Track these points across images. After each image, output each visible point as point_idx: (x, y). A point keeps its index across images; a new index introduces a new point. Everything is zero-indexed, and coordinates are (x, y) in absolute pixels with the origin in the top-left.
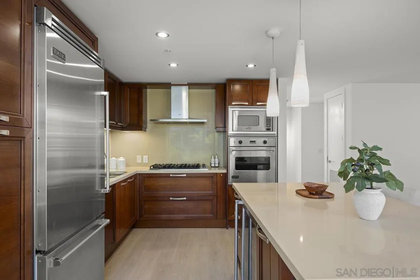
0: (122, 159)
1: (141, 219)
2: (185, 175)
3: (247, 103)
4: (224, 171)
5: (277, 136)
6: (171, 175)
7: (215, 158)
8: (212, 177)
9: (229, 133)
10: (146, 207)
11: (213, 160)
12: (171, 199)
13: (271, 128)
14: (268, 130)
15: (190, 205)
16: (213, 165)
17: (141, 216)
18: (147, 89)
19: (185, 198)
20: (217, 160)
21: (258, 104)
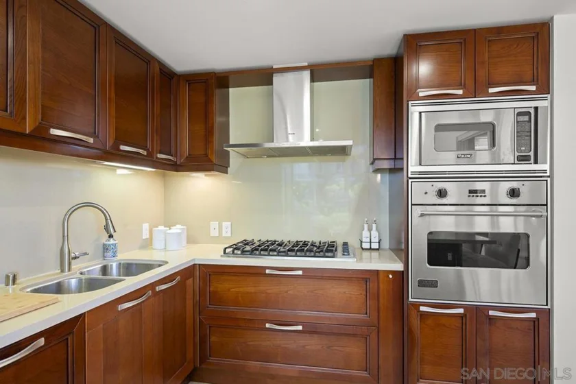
0: (177, 229)
1: (203, 366)
2: (300, 273)
3: (460, 92)
4: (399, 267)
5: (551, 176)
6: (268, 271)
7: (370, 230)
8: (366, 280)
9: (411, 169)
10: (213, 339)
11: (366, 233)
12: (268, 325)
13: (532, 154)
14: (523, 159)
15: (313, 344)
16: (366, 246)
17: (203, 359)
18: (228, 87)
19: (300, 328)
20: (375, 233)
21: (491, 90)
